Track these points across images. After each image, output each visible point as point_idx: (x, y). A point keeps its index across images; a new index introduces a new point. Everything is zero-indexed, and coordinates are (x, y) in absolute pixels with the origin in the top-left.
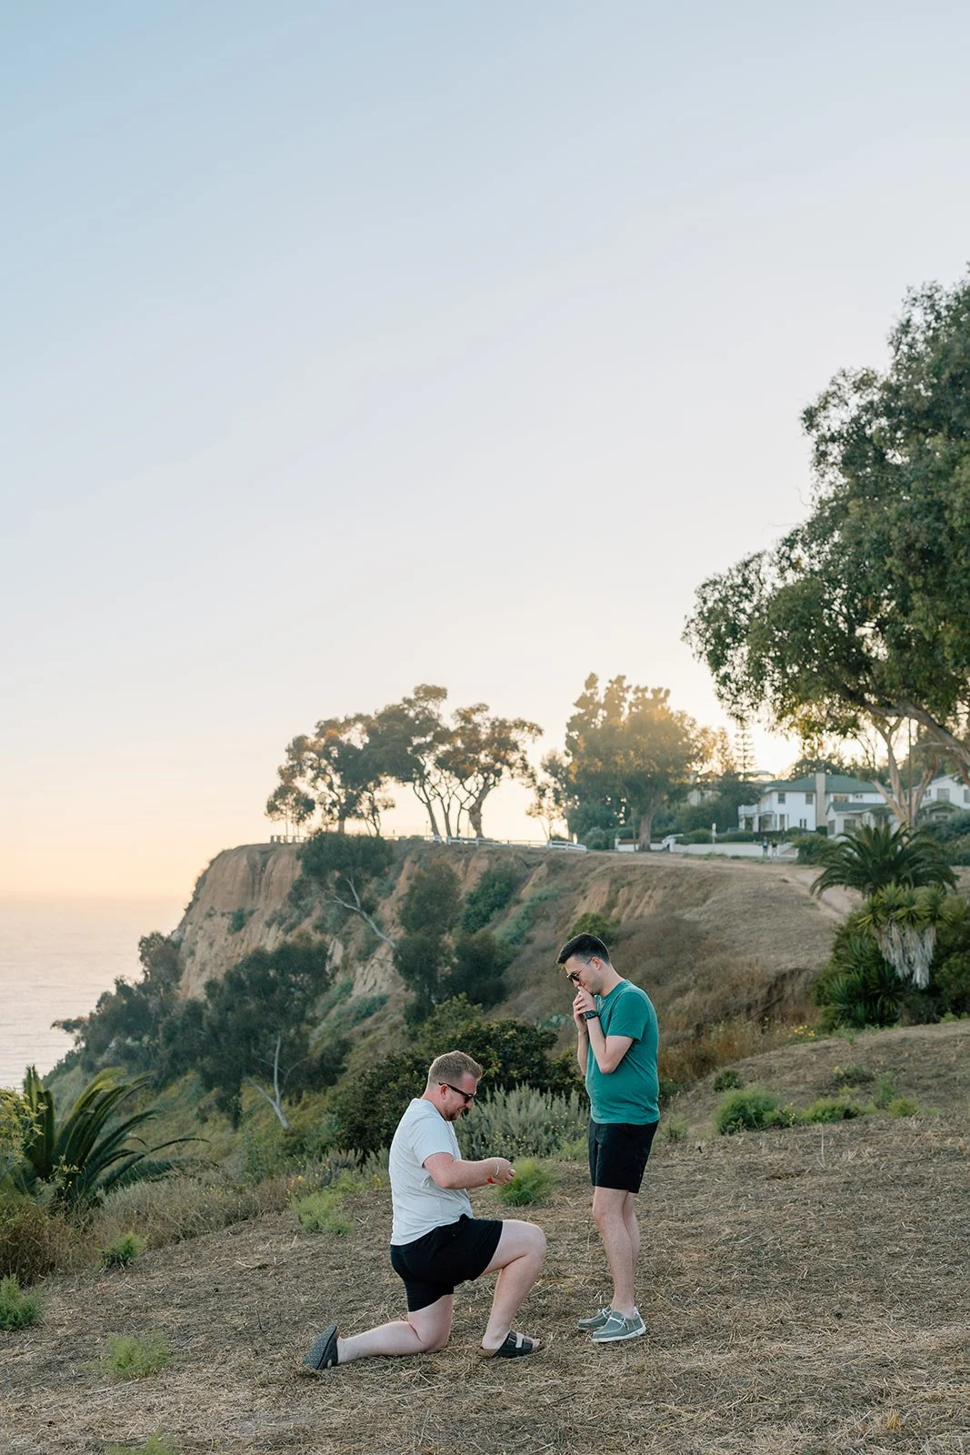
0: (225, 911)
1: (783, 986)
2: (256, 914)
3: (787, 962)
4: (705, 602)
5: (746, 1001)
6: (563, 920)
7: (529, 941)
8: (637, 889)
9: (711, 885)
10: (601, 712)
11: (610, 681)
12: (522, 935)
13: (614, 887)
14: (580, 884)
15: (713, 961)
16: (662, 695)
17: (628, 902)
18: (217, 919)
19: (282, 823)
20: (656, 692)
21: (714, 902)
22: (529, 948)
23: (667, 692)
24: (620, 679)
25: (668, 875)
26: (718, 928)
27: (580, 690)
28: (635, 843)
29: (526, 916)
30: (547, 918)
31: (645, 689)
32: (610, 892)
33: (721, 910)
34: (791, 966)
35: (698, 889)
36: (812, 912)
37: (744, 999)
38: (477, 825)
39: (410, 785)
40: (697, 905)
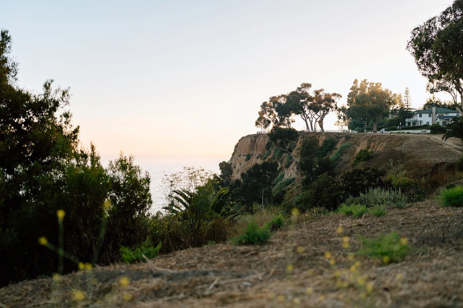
0: (244, 154)
1: (437, 168)
2: (253, 155)
3: (438, 160)
4: (415, 35)
5: (424, 173)
6: (352, 153)
7: (341, 160)
8: (377, 143)
9: (403, 140)
10: (359, 91)
11: (362, 81)
12: (338, 158)
13: (369, 142)
14: (357, 142)
15: (411, 161)
16: (379, 85)
17: (374, 147)
18: (242, 157)
19: (260, 128)
20: (377, 84)
21: (405, 145)
22: (341, 162)
23: (381, 84)
24: (365, 81)
25: (388, 138)
26: (408, 152)
27: (352, 85)
28: (372, 131)
29: (339, 152)
30: (346, 153)
31: (373, 83)
32: (367, 144)
33: (409, 147)
34: (440, 161)
35: (399, 142)
36: (441, 146)
37: (424, 172)
38: (321, 126)
39: (300, 115)
40: (399, 146)
